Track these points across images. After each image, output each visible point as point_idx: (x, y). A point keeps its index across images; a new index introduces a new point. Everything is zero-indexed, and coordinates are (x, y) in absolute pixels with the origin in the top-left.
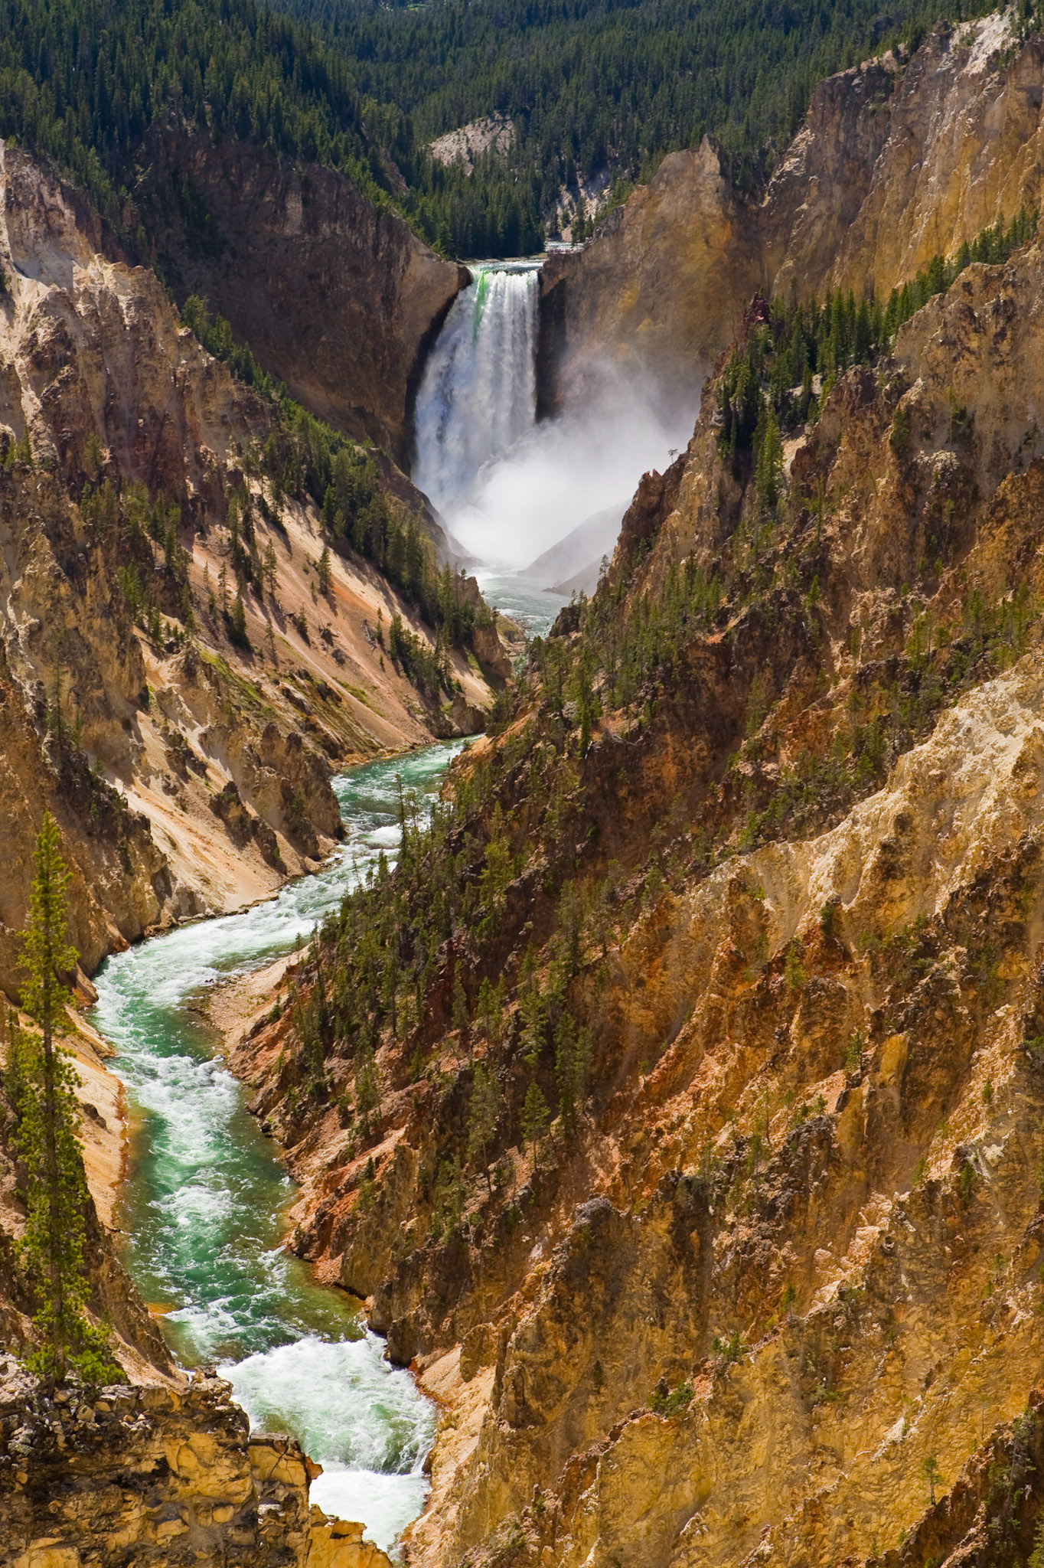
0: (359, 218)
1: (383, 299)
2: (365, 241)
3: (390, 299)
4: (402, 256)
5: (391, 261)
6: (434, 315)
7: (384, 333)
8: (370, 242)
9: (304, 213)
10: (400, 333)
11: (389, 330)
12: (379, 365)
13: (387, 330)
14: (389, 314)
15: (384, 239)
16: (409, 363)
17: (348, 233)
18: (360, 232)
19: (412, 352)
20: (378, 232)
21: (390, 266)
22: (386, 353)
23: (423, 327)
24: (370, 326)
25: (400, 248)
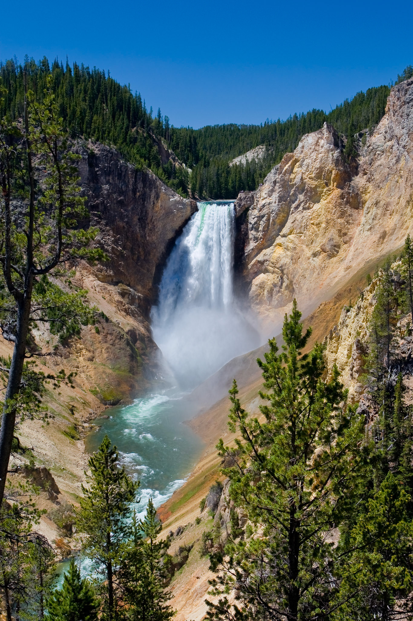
0: (123, 174)
1: (139, 219)
2: (127, 186)
3: (143, 220)
4: (153, 196)
5: (144, 197)
6: (177, 228)
7: (139, 239)
8: (131, 187)
9: (90, 171)
10: (152, 238)
11: (144, 237)
12: (135, 257)
13: (142, 237)
14: (143, 228)
15: (140, 185)
16: (158, 255)
17: (117, 182)
18: (125, 182)
19: (162, 248)
20: (136, 181)
21: (144, 201)
22: (141, 250)
23: (170, 235)
24: (129, 234)
25: (151, 191)
